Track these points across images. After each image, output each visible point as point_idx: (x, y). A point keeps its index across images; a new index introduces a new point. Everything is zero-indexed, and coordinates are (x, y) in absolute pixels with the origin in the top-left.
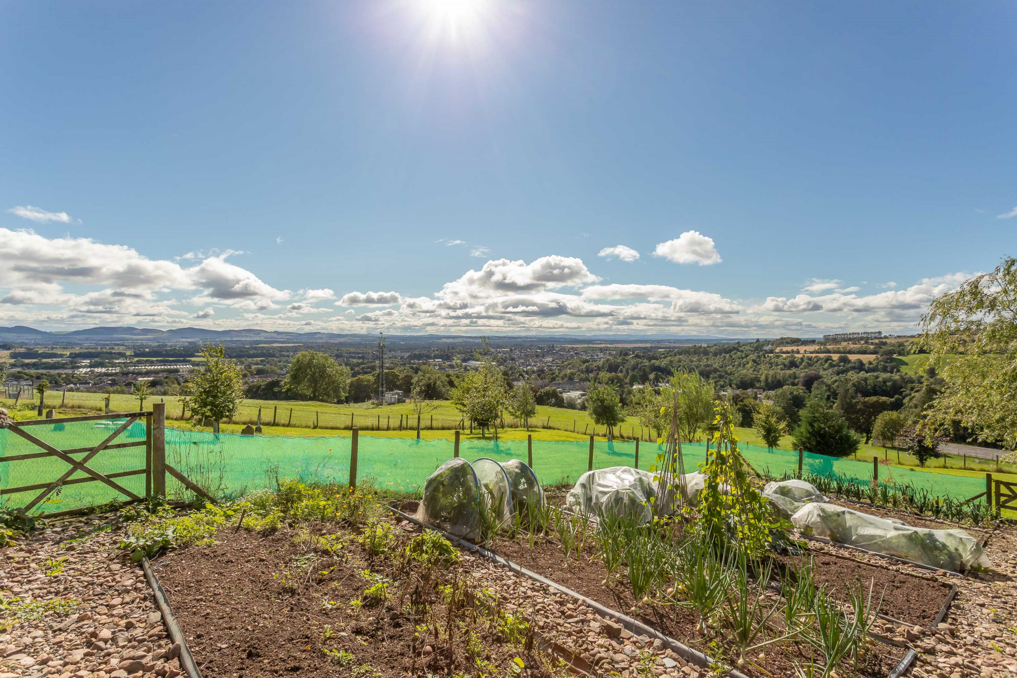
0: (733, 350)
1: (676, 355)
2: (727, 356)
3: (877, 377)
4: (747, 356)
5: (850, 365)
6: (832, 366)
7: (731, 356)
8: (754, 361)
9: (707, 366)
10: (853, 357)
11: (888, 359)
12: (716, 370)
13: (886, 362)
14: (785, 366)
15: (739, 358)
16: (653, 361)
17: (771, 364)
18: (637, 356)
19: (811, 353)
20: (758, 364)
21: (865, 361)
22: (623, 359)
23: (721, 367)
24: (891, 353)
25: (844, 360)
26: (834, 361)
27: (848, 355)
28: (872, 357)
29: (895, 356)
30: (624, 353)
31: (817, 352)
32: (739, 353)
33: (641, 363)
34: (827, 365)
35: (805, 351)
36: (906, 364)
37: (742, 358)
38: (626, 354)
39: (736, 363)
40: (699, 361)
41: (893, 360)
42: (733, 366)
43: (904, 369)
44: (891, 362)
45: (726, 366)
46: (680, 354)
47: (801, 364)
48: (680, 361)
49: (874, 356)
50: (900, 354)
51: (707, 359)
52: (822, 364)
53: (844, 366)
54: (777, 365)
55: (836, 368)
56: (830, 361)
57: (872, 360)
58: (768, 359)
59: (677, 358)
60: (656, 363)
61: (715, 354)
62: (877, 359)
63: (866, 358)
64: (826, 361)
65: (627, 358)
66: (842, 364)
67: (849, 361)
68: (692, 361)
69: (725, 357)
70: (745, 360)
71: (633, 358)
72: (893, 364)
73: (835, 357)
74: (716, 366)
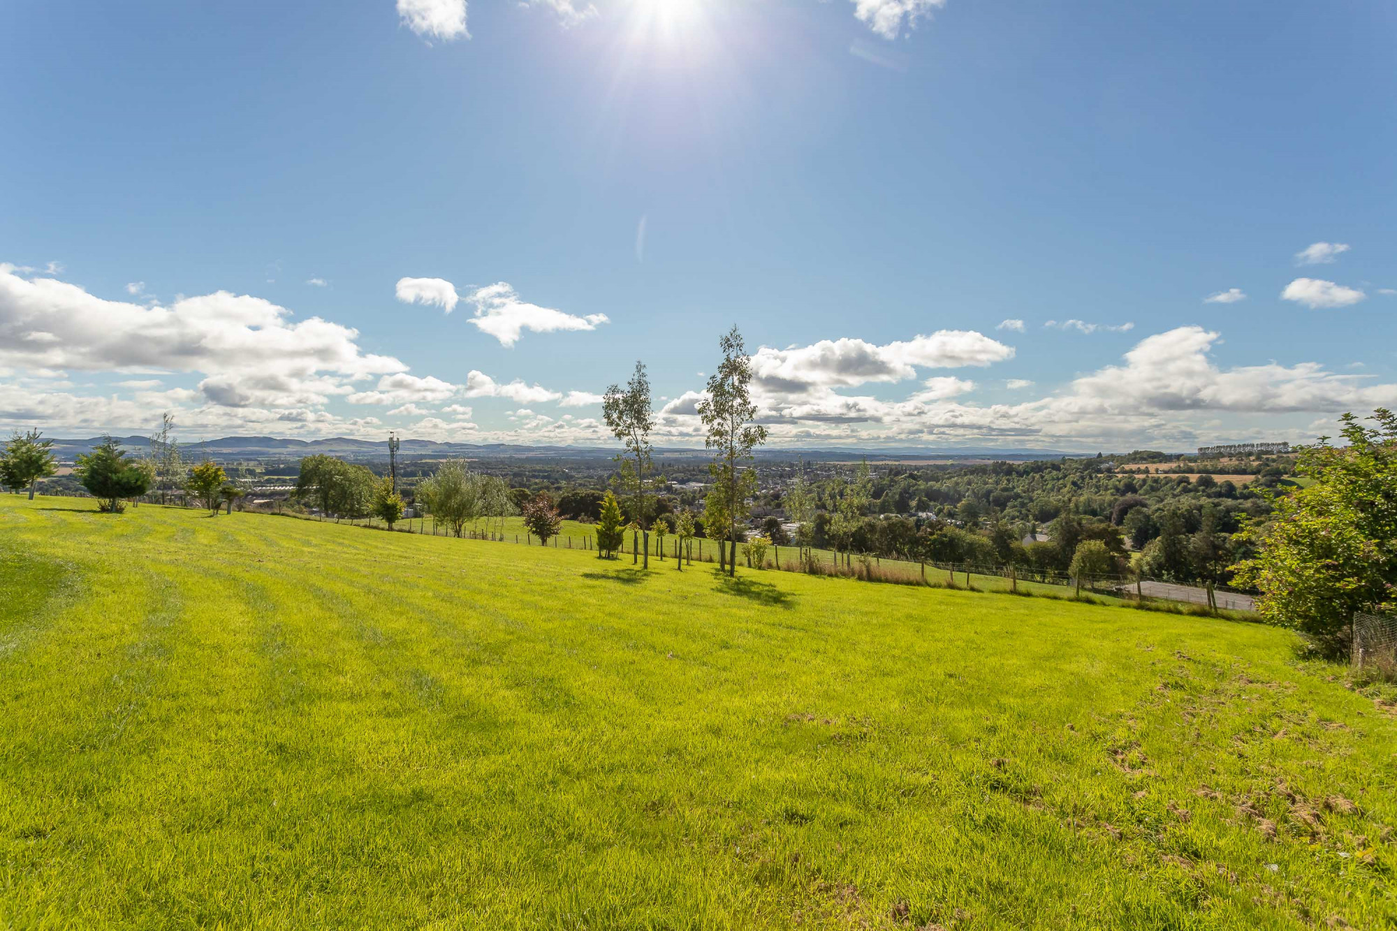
0: (1046, 468)
1: (966, 475)
2: (1037, 476)
4: (1065, 476)
5: (1214, 490)
6: (1186, 490)
7: (1042, 477)
8: (1074, 483)
9: (1005, 490)
10: (1219, 479)
11: (1273, 481)
12: (1017, 496)
13: (1269, 486)
14: (1117, 489)
15: (1053, 479)
16: (931, 483)
18: (912, 476)
19: (1166, 472)
20: (1080, 488)
21: (1236, 485)
22: (892, 480)
23: (1026, 492)
24: (1278, 472)
25: (1207, 483)
26: (1190, 484)
27: (1213, 476)
28: (1249, 479)
29: (1285, 477)
30: (895, 472)
31: (1174, 472)
32: (1055, 473)
33: (913, 486)
34: (1179, 490)
35: (1157, 470)
37: (1058, 479)
38: (898, 473)
39: (1049, 486)
40: (996, 482)
42: (1044, 491)
45: (1033, 491)
46: (972, 473)
47: (1141, 486)
48: (969, 483)
49: (1253, 477)
50: (1293, 474)
51: (1008, 480)
52: (1172, 488)
53: (1203, 491)
54: (1106, 489)
55: (1192, 494)
56: (1183, 484)
57: (1248, 483)
58: (1094, 481)
59: (966, 479)
60: (933, 485)
61: (1020, 474)
62: (1257, 481)
63: (1239, 480)
64: (1179, 484)
65: (896, 479)
66: (1202, 488)
67: (1215, 485)
68: (986, 483)
69: (1034, 478)
70: (1061, 482)
71: (905, 479)
73: (1194, 478)
74: (1018, 490)
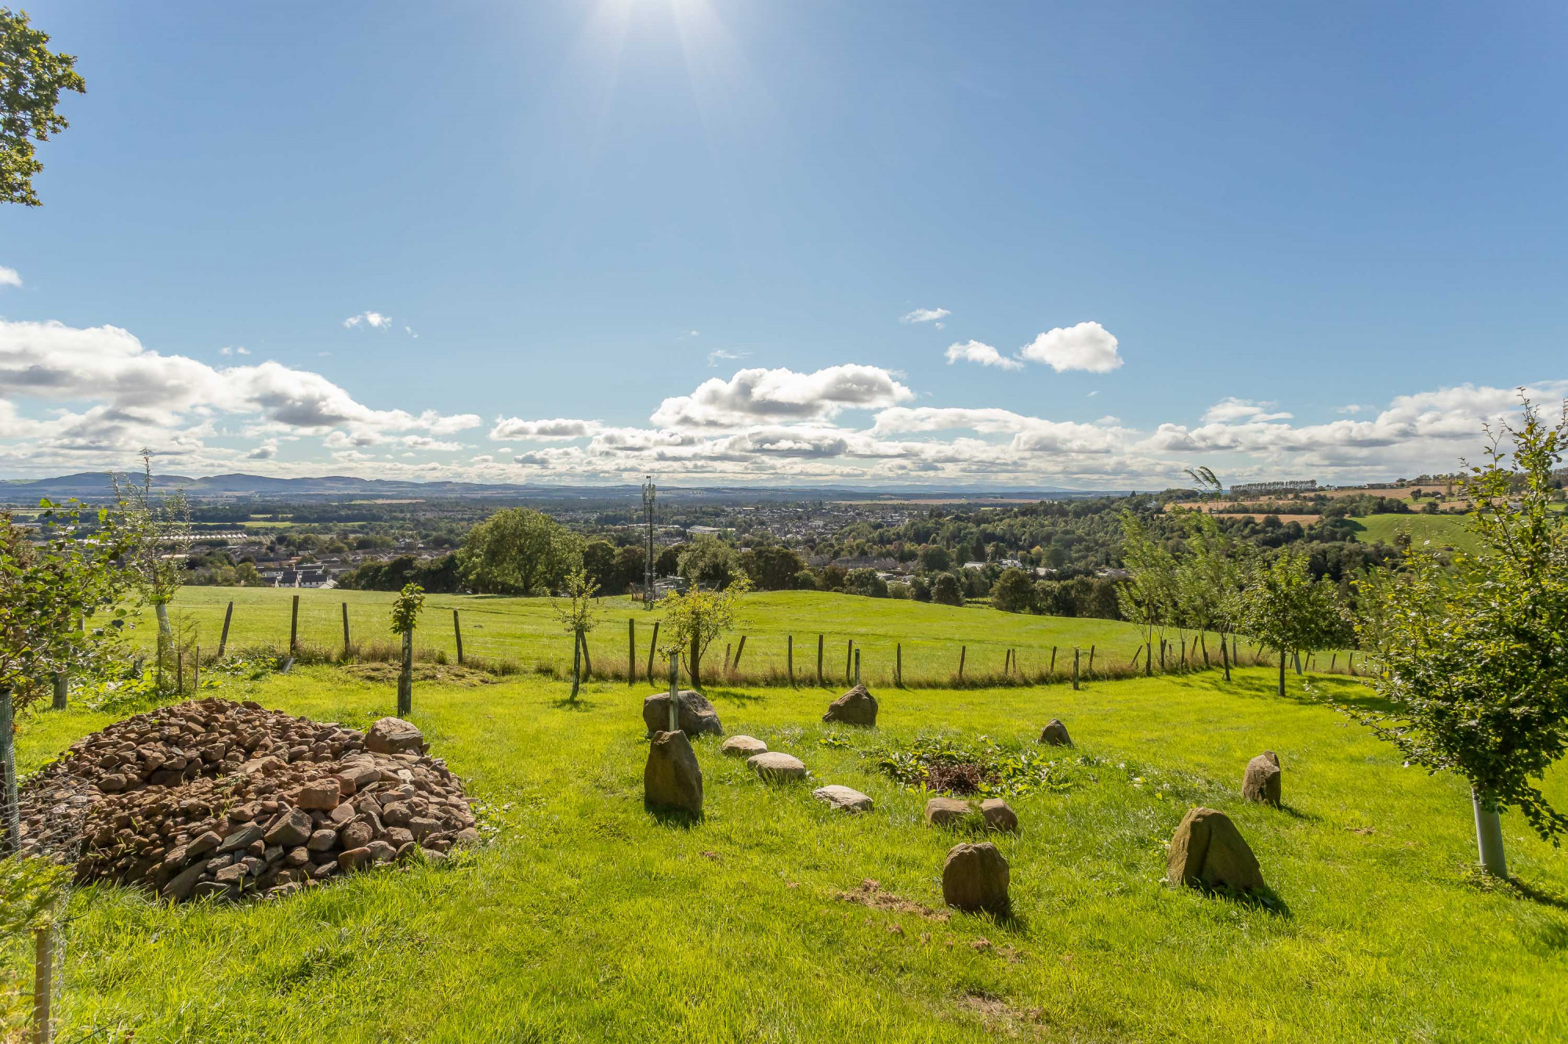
0: (1103, 509)
1: (1016, 517)
2: (1097, 517)
3: (1341, 549)
5: (1281, 531)
6: (1254, 532)
7: (1102, 518)
9: (1066, 532)
10: (1285, 519)
11: (1337, 521)
12: (1080, 540)
13: (1335, 526)
15: (1114, 521)
16: (983, 526)
17: (1163, 529)
18: (958, 518)
19: (1221, 512)
21: (1304, 525)
22: (937, 523)
23: (1088, 535)
24: (1341, 512)
25: (1274, 523)
26: (1257, 525)
27: (1280, 516)
28: (1313, 519)
29: (1347, 517)
30: (937, 513)
31: (1229, 512)
32: (1113, 513)
33: (965, 528)
34: (1247, 531)
35: (1211, 510)
36: (1364, 529)
38: (940, 515)
39: (1111, 528)
40: (1053, 524)
41: (1345, 523)
42: (1106, 533)
43: (1360, 536)
44: (1342, 527)
45: (1095, 533)
46: (1024, 514)
48: (1024, 526)
49: (1316, 517)
50: (1354, 513)
51: (1066, 522)
52: (1239, 530)
53: (1272, 533)
55: (1261, 536)
56: (1251, 525)
57: (1313, 523)
59: (1018, 521)
60: (989, 528)
61: (1077, 515)
62: (1322, 521)
63: (1305, 520)
64: (1246, 524)
65: (941, 521)
66: (1270, 529)
67: (1279, 525)
68: (1042, 526)
69: (1092, 519)
71: (951, 520)
72: (1346, 528)
73: (1260, 518)
74: (1080, 532)
